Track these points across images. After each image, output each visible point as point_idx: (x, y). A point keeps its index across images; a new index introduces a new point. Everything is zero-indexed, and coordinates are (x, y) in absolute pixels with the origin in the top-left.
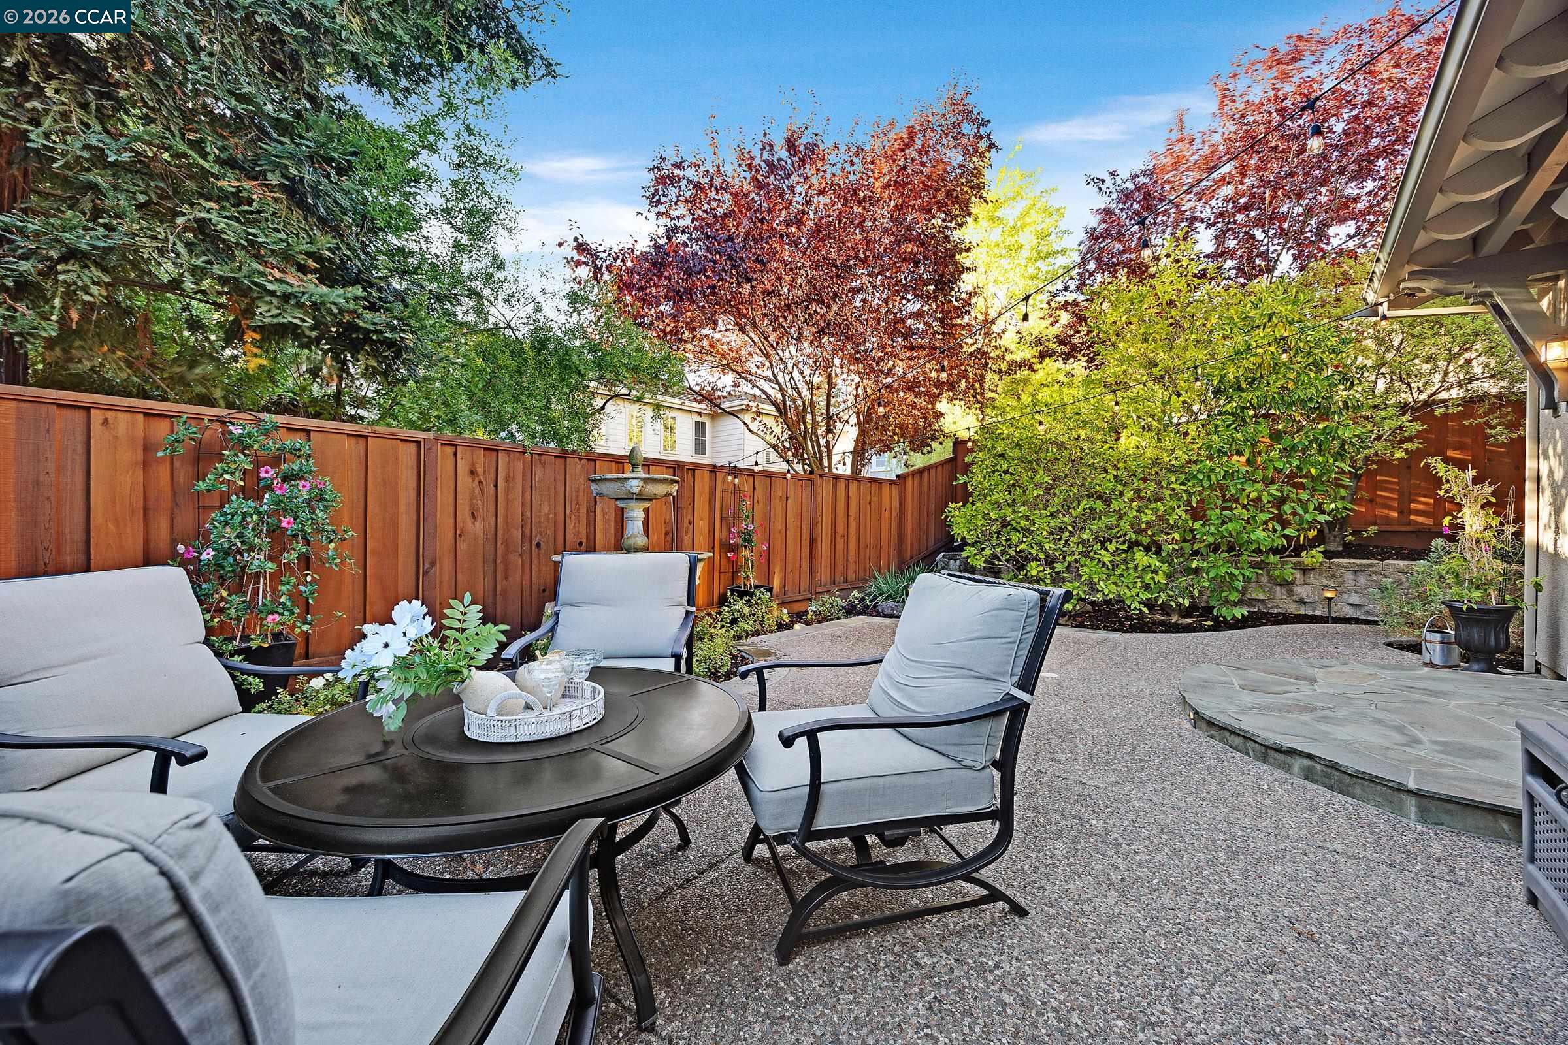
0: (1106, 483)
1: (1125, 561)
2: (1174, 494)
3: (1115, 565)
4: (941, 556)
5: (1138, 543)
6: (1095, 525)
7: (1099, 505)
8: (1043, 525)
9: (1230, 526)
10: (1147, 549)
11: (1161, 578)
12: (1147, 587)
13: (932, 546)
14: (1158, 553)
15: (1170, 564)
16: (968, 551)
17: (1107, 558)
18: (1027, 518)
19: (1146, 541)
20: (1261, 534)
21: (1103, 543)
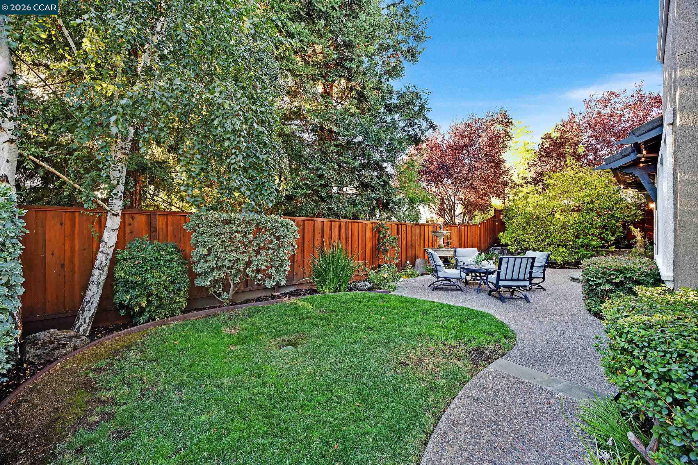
0: (552, 229)
1: (556, 250)
2: (570, 232)
3: (554, 251)
4: (491, 248)
5: (560, 245)
6: (548, 240)
7: (549, 235)
8: (533, 240)
9: (586, 241)
10: (563, 246)
11: (566, 254)
12: (563, 257)
13: (488, 246)
14: (566, 248)
15: (569, 251)
16: (509, 247)
17: (551, 249)
18: (528, 238)
19: (562, 244)
20: (595, 243)
21: (550, 246)
